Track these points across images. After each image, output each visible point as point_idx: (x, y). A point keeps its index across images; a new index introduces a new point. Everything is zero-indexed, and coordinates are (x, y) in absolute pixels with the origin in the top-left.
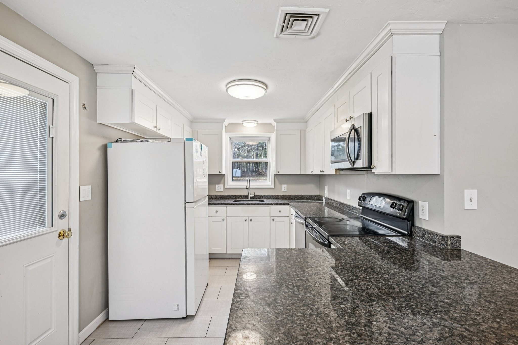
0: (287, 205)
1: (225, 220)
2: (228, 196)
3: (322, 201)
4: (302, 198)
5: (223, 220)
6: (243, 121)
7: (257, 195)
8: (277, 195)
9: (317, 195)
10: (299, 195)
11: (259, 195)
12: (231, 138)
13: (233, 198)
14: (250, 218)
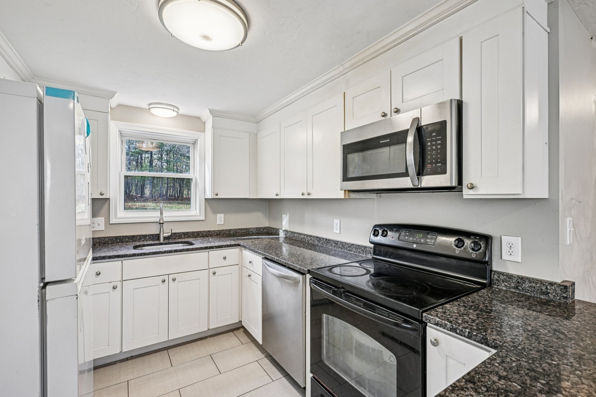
0: (236, 246)
1: (119, 289)
2: (116, 238)
3: (279, 235)
4: (246, 232)
5: (114, 288)
6: (150, 104)
7: (175, 234)
8: (209, 231)
9: (267, 227)
10: (241, 229)
11: (178, 233)
12: (122, 132)
13: (127, 242)
14: (171, 277)
